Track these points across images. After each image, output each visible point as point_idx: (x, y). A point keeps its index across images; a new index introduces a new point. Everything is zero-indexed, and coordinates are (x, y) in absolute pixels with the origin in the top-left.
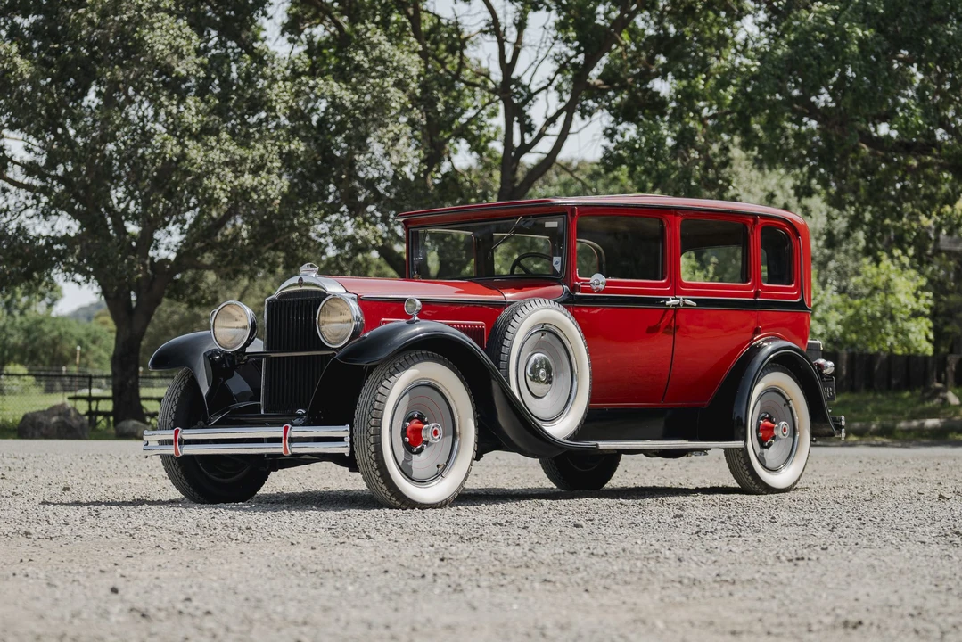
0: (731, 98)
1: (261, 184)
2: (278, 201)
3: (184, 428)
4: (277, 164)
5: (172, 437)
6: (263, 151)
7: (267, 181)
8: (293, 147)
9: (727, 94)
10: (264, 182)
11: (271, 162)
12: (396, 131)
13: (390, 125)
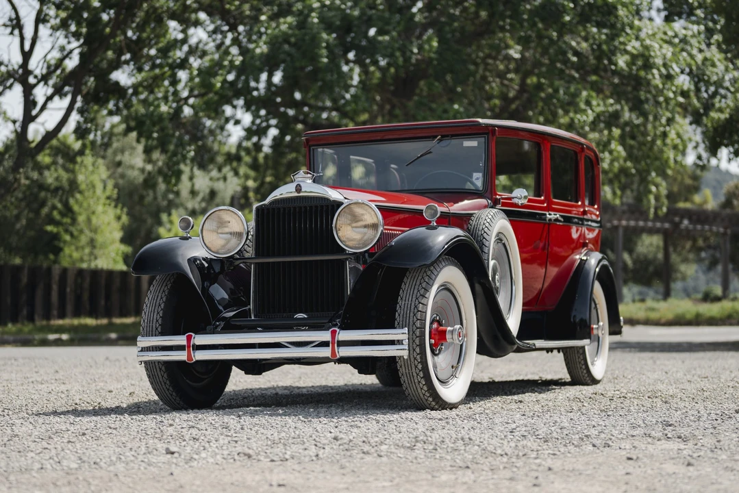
0: (219, 85)
3: (196, 333)
5: (184, 343)
9: (216, 81)
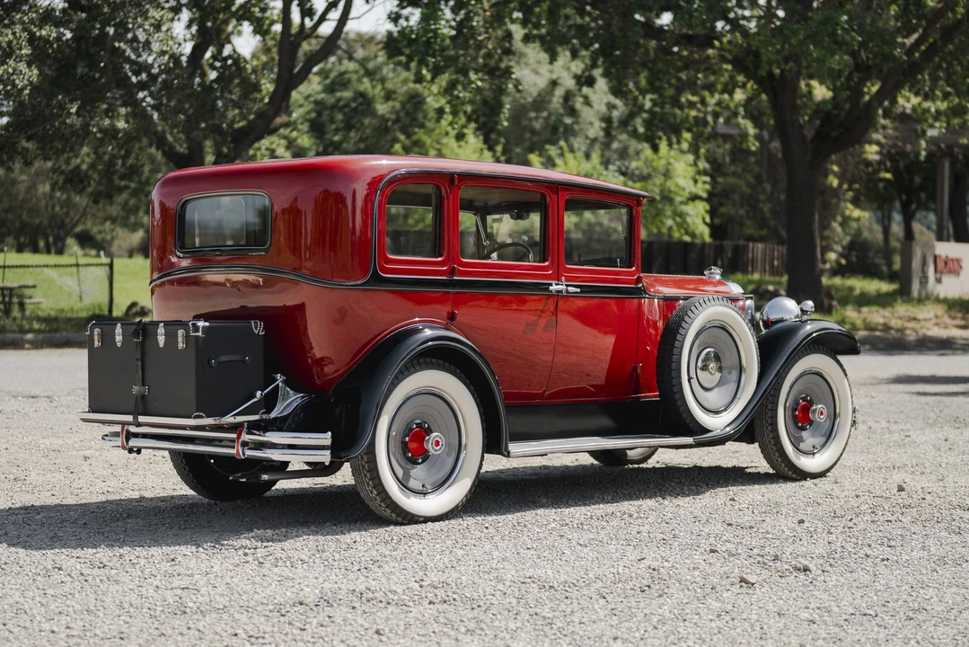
1: (8, 73)
2: (27, 92)
4: (26, 51)
6: (11, 37)
7: (15, 70)
8: (44, 33)
10: (10, 70)
11: (20, 49)
12: (157, 17)
13: (151, 10)
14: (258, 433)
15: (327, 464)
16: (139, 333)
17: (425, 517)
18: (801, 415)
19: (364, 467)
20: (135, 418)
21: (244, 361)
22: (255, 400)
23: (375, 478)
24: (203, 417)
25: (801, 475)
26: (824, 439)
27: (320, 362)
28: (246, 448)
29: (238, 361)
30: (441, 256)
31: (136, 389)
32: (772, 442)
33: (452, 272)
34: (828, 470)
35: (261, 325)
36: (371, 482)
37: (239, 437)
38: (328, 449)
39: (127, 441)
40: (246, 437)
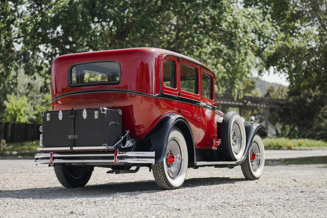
0: (30, 30)
9: (28, 29)
14: (122, 153)
15: (153, 164)
16: (73, 113)
17: (175, 187)
18: (252, 157)
19: (159, 167)
20: (71, 148)
21: (117, 125)
22: (121, 140)
23: (163, 171)
24: (106, 146)
25: (254, 178)
26: (258, 166)
27: (138, 127)
28: (118, 159)
29: (115, 124)
30: (176, 88)
31: (70, 137)
32: (247, 166)
33: (179, 94)
34: (259, 177)
35: (121, 111)
36: (161, 173)
37: (116, 155)
38: (153, 158)
39: (53, 160)
40: (118, 155)
